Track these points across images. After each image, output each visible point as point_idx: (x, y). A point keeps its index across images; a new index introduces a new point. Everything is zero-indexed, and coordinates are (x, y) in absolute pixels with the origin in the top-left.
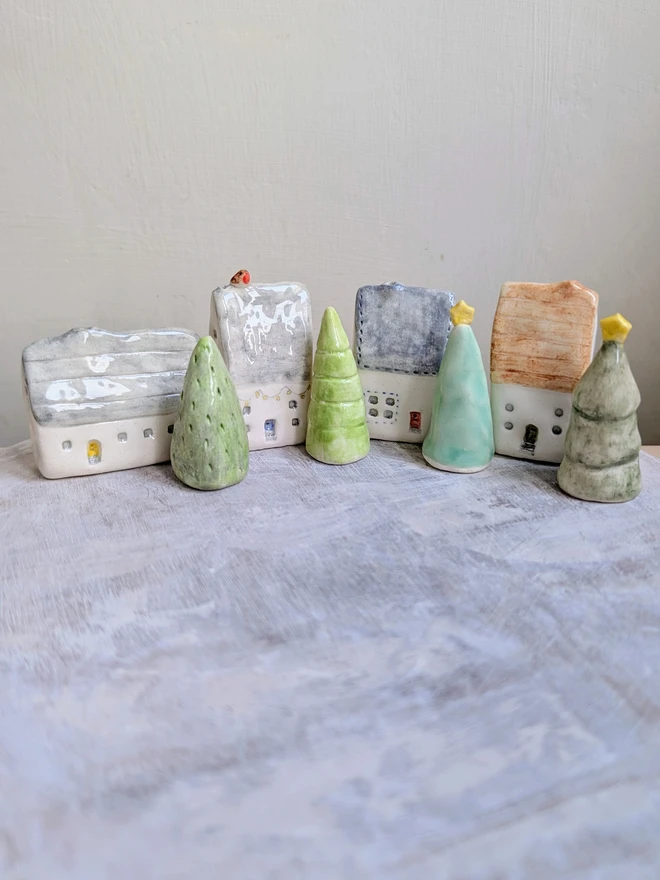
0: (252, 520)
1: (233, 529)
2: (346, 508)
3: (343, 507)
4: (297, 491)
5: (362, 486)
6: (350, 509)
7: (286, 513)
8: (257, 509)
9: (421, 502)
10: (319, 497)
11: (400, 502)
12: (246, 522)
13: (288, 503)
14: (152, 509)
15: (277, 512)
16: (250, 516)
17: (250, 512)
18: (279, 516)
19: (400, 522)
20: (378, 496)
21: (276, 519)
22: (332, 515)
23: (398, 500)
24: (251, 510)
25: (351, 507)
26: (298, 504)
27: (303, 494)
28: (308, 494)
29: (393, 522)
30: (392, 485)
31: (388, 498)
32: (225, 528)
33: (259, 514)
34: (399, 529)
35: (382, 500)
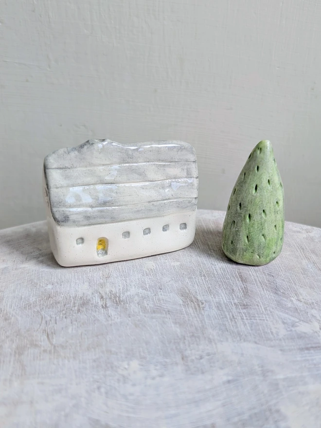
0: (125, 379)
1: (103, 390)
2: (225, 378)
3: (221, 376)
4: (182, 345)
5: (248, 347)
6: (229, 382)
7: (162, 376)
8: (135, 364)
9: (305, 384)
10: (201, 358)
11: (284, 380)
12: (119, 380)
13: (168, 360)
14: (36, 346)
15: (154, 373)
16: (125, 373)
17: (126, 366)
18: (153, 378)
19: (278, 411)
20: (262, 367)
21: (149, 382)
22: (208, 387)
23: (281, 376)
24: (128, 364)
25: (230, 378)
26: (177, 364)
27: (186, 350)
28: (191, 350)
29: (270, 410)
30: (280, 352)
31: (272, 371)
32: (95, 386)
33: (135, 372)
34: (276, 422)
35: (265, 373)
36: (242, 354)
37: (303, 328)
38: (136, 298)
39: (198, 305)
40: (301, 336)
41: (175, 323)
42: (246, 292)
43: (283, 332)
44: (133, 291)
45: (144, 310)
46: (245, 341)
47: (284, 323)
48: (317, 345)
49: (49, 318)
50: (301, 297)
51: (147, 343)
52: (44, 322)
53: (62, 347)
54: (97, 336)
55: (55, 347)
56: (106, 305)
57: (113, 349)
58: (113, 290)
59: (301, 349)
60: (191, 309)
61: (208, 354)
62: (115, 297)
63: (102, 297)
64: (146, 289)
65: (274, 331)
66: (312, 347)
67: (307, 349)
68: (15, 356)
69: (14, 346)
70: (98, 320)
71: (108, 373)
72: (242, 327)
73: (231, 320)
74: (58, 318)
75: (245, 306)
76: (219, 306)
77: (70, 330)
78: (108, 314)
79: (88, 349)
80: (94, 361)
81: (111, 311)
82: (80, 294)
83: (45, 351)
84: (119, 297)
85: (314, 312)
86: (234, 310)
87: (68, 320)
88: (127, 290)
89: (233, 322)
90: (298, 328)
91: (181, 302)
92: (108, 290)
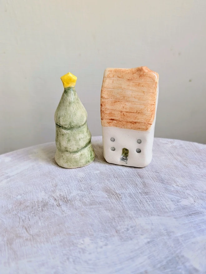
0: (84, 251)
1: (71, 260)
2: (146, 241)
3: (143, 239)
4: (114, 224)
5: (155, 219)
6: (149, 242)
7: (106, 245)
8: (87, 240)
9: (194, 237)
10: (128, 230)
11: (182, 236)
12: (80, 252)
13: (107, 235)
14: (20, 237)
15: (101, 244)
16: (82, 246)
17: (82, 242)
18: (101, 247)
19: (183, 256)
20: (166, 230)
21: (99, 250)
22: (137, 248)
23: (179, 234)
24: (83, 241)
25: (149, 240)
26: (114, 236)
27: (117, 226)
28: (120, 226)
29: (178, 256)
30: (174, 219)
31: (173, 232)
32: (66, 258)
33: (88, 245)
34: (183, 263)
35: (169, 234)
36: (152, 224)
37: (184, 202)
38: (78, 197)
39: (118, 196)
40: (184, 208)
41: (106, 210)
42: (145, 184)
43: (173, 207)
44: (74, 193)
45: (85, 204)
46: (152, 215)
47: (172, 201)
48: (195, 212)
49: (24, 218)
50: (178, 184)
51: (92, 225)
52: (21, 220)
53: (38, 235)
54: (59, 225)
55: (32, 236)
56: (59, 204)
57: (71, 232)
58: (62, 194)
59: (187, 216)
60: (114, 200)
61: (132, 227)
62: (64, 198)
63: (55, 199)
64: (82, 190)
65: (167, 206)
66: (193, 214)
67: (190, 215)
68: (7, 246)
69: (5, 239)
70: (57, 215)
71: (71, 248)
72: (148, 206)
73: (140, 203)
74: (30, 217)
75: (146, 193)
76: (130, 195)
77: (40, 224)
78: (62, 210)
79: (55, 234)
80: (61, 242)
81: (64, 208)
82: (41, 200)
83: (27, 240)
84: (67, 198)
85: (188, 191)
86: (140, 197)
87: (37, 218)
88: (71, 193)
89: (142, 205)
90: (181, 203)
91: (107, 196)
92: (58, 194)
